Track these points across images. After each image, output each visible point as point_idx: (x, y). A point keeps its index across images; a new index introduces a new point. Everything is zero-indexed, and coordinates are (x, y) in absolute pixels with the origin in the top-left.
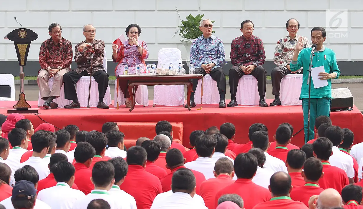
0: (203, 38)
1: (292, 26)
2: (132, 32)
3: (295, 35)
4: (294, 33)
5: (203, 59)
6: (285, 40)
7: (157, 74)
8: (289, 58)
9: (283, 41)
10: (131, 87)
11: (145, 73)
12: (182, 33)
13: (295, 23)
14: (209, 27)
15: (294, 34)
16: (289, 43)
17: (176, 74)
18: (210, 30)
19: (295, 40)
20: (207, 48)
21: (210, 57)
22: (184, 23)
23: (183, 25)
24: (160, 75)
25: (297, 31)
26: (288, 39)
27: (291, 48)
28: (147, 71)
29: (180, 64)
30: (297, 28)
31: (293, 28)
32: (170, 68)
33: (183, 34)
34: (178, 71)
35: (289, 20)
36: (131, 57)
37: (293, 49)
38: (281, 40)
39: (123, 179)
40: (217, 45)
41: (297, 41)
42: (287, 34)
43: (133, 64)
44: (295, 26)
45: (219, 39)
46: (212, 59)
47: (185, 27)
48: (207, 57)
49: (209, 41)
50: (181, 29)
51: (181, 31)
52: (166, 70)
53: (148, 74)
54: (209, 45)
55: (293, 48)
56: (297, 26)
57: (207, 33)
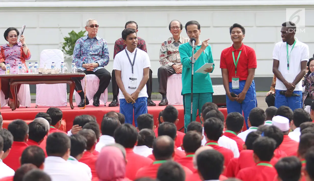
0: (88, 38)
1: (174, 27)
2: (11, 36)
3: (179, 37)
4: (177, 34)
5: (87, 60)
6: (169, 42)
7: (39, 73)
8: (172, 60)
9: (167, 43)
10: (14, 86)
11: (27, 72)
12: (65, 49)
13: (176, 24)
14: (95, 28)
15: (177, 36)
16: (173, 45)
17: (58, 73)
18: (96, 30)
19: (179, 42)
20: (91, 48)
21: (94, 58)
22: (67, 39)
23: (65, 42)
24: (43, 74)
25: (180, 31)
26: (172, 41)
27: (175, 50)
28: (29, 70)
29: (62, 63)
30: (180, 28)
31: (176, 29)
32: (52, 67)
33: (66, 51)
34: (60, 70)
35: (171, 22)
36: (12, 59)
37: (177, 52)
38: (166, 42)
39: (8, 151)
40: (101, 46)
41: (181, 43)
42: (171, 36)
43: (14, 65)
44: (177, 27)
45: (104, 40)
46: (95, 60)
47: (67, 43)
48: (91, 58)
49: (94, 41)
50: (64, 45)
51: (64, 48)
52: (48, 69)
53: (30, 73)
54: (94, 45)
55: (177, 50)
56: (179, 26)
57: (93, 33)
